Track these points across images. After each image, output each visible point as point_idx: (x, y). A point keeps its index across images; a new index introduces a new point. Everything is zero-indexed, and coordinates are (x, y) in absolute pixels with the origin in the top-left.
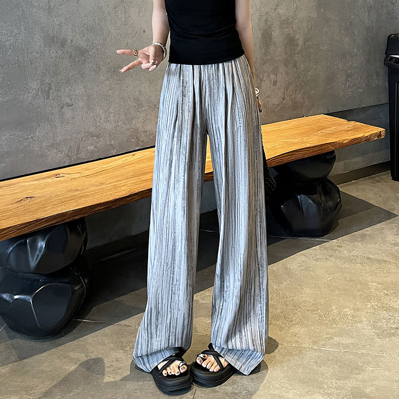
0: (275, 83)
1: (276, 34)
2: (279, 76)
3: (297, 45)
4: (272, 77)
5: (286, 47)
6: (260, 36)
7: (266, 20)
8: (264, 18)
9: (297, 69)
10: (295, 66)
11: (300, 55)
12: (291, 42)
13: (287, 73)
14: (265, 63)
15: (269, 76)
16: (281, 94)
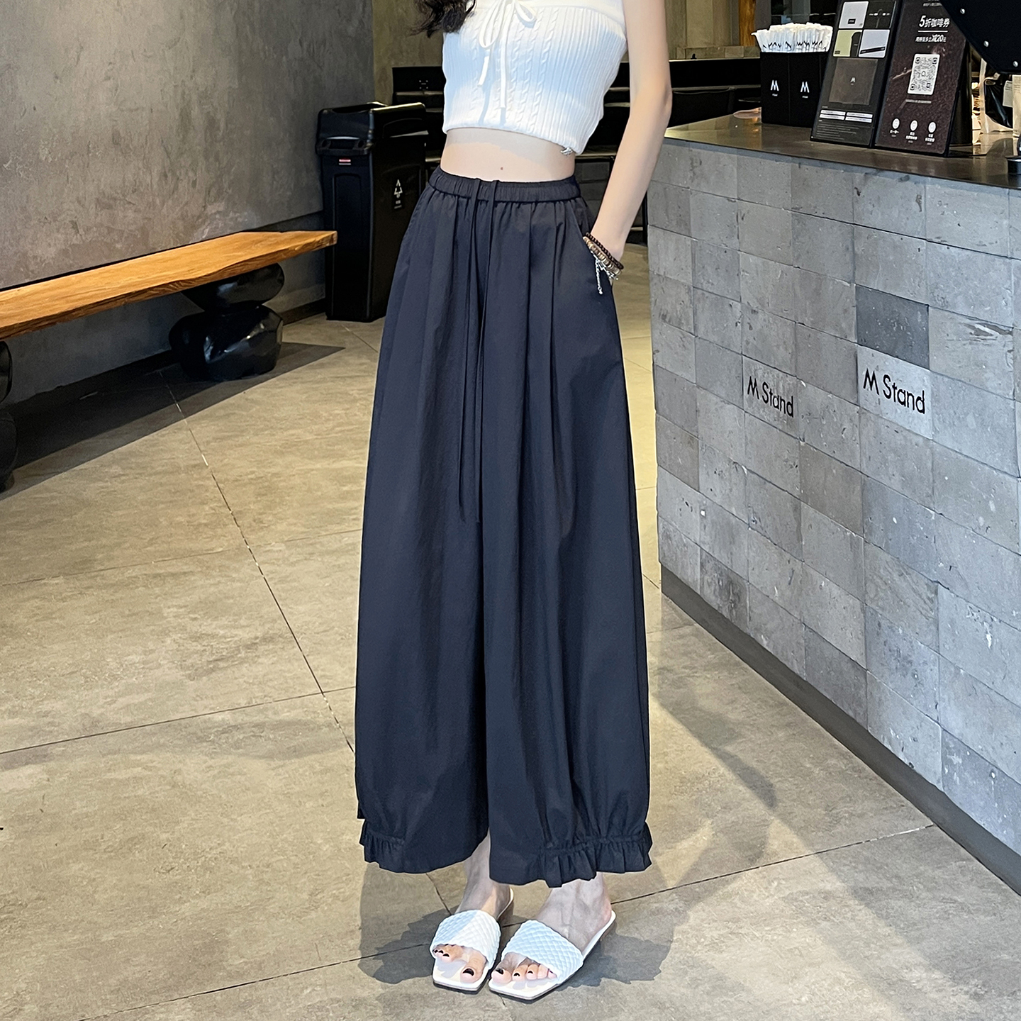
0: (194, 183)
1: (195, 112)
2: (199, 172)
3: (218, 129)
4: (191, 174)
5: (206, 132)
6: (177, 117)
7: (184, 93)
8: (180, 91)
9: (219, 164)
10: (217, 159)
11: (222, 143)
12: (211, 124)
13: (208, 171)
14: (182, 153)
15: (187, 174)
16: (201, 201)
